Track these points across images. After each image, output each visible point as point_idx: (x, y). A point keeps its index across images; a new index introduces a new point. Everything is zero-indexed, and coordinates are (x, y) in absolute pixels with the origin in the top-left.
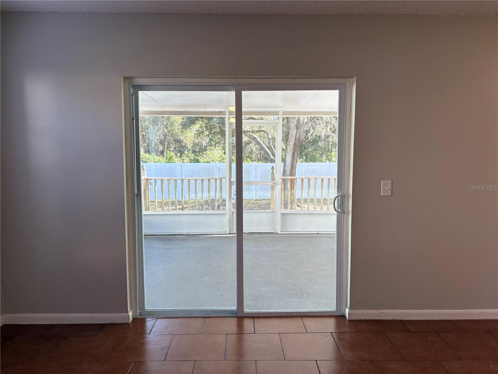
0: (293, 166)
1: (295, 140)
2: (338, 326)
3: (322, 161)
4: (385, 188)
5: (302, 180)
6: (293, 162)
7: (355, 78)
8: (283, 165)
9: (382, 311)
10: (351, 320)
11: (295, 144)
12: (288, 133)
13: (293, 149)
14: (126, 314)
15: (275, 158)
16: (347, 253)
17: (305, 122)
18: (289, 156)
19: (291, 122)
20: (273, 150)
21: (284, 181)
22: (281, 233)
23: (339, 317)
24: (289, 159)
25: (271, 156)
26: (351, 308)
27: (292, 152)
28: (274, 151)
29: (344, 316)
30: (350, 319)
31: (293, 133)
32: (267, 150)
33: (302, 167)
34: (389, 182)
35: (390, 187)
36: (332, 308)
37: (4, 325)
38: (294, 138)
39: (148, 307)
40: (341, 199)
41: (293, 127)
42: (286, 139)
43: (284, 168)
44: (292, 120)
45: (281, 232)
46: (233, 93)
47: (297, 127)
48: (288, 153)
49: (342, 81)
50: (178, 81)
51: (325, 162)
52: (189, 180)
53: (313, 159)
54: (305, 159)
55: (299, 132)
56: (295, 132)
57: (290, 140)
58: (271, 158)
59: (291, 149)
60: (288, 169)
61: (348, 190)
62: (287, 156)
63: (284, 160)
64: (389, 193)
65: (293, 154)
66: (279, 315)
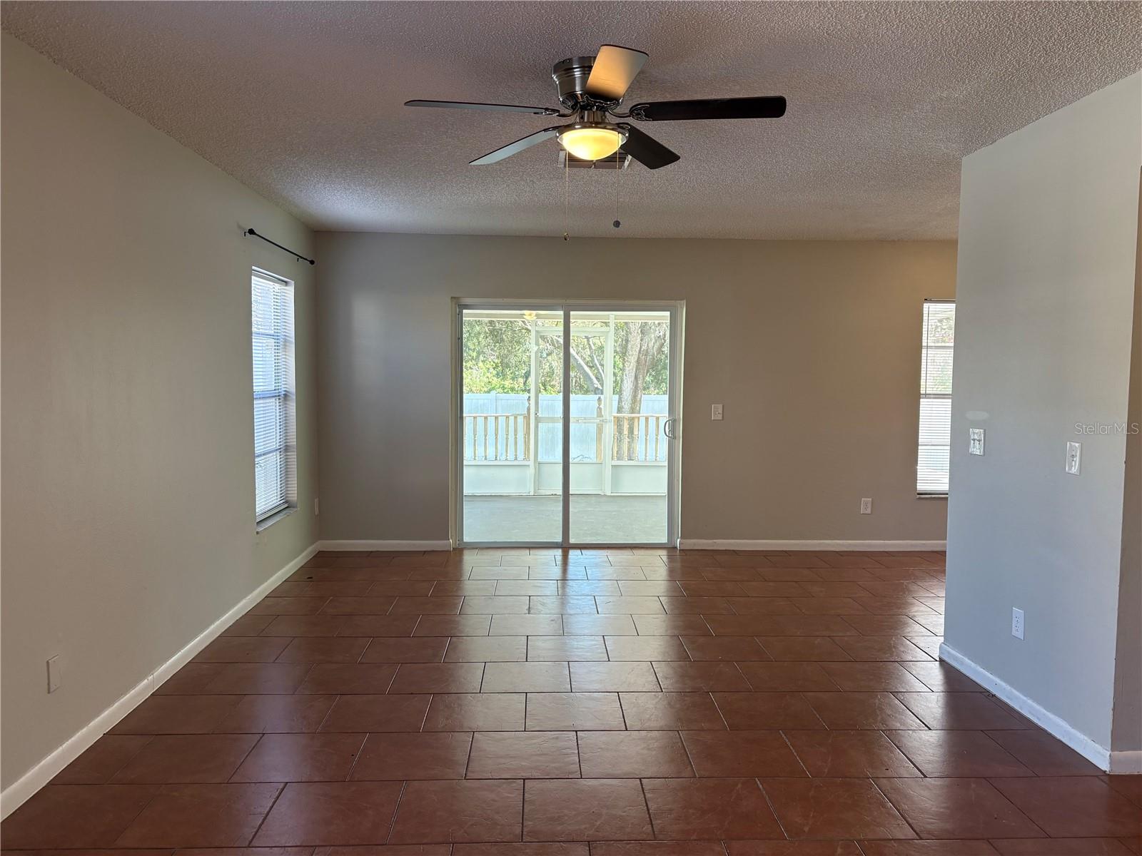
0: (635, 400)
1: (640, 352)
2: (671, 558)
4: (716, 412)
5: (647, 419)
6: (635, 392)
7: (685, 301)
8: (617, 399)
9: (715, 541)
10: (683, 550)
11: (638, 361)
12: (627, 341)
13: (634, 370)
14: (448, 541)
15: (602, 386)
16: (678, 480)
18: (629, 381)
20: (598, 370)
21: (618, 422)
22: (612, 494)
23: (670, 548)
24: (628, 386)
25: (595, 381)
26: (682, 538)
27: (633, 374)
28: (601, 371)
29: (676, 548)
30: (682, 548)
31: (636, 341)
32: (587, 369)
34: (720, 406)
35: (721, 411)
36: (664, 540)
37: (319, 552)
38: (637, 350)
39: (466, 539)
40: (673, 423)
41: (636, 332)
42: (623, 352)
43: (619, 404)
46: (561, 313)
48: (626, 376)
49: (672, 302)
50: (500, 300)
55: (646, 339)
56: (639, 340)
57: (631, 353)
58: (596, 386)
59: (633, 370)
60: (627, 406)
61: (679, 415)
62: (625, 382)
63: (618, 389)
64: (720, 417)
65: (636, 378)
66: (606, 546)
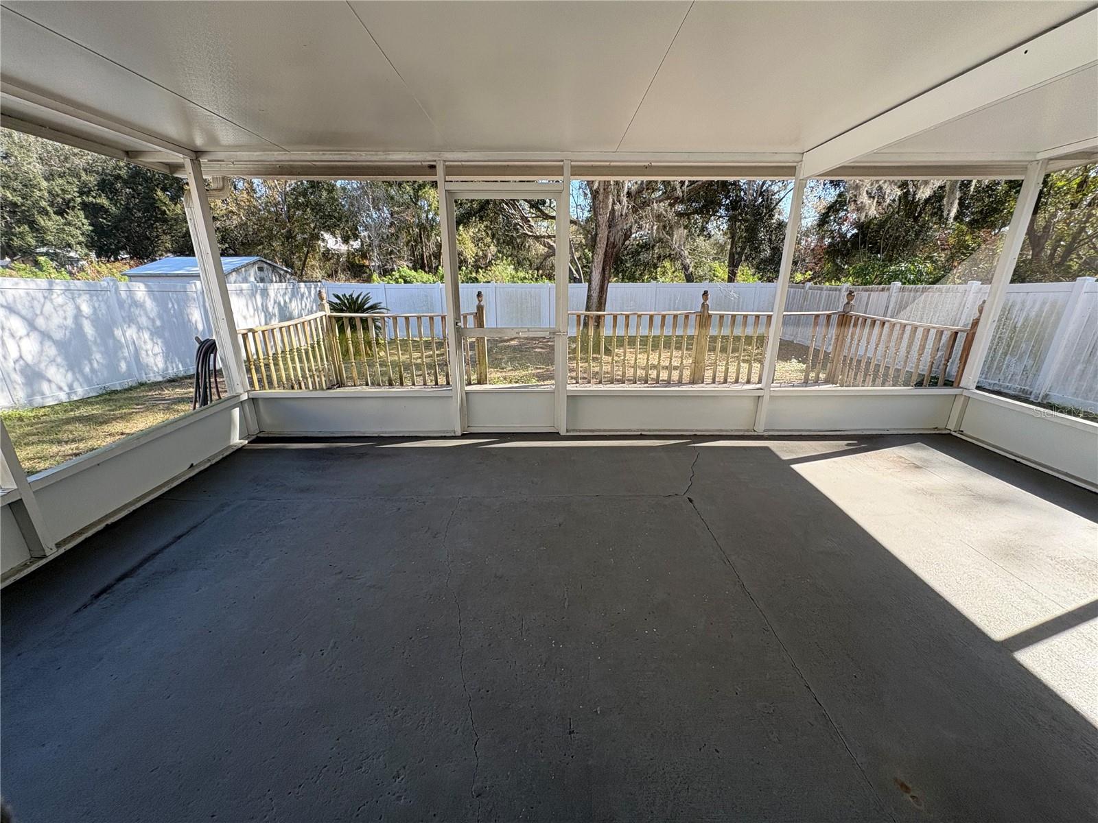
0: (603, 290)
1: (607, 246)
3: (643, 281)
6: (603, 281)
8: (587, 289)
11: (605, 254)
12: (596, 234)
13: (602, 261)
17: (624, 213)
18: (597, 274)
19: (600, 215)
22: (568, 434)
24: (596, 276)
27: (601, 266)
31: (603, 234)
33: (616, 289)
38: (605, 243)
41: (604, 224)
42: (592, 243)
43: (588, 296)
44: (601, 210)
45: (567, 431)
47: (611, 224)
48: (595, 267)
51: (649, 282)
52: (407, 318)
53: (632, 279)
54: (621, 277)
55: (613, 232)
56: (606, 233)
57: (599, 245)
60: (595, 296)
62: (594, 273)
63: (588, 280)
65: (604, 269)
